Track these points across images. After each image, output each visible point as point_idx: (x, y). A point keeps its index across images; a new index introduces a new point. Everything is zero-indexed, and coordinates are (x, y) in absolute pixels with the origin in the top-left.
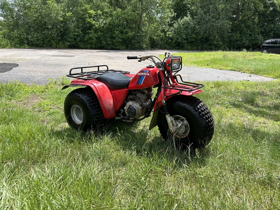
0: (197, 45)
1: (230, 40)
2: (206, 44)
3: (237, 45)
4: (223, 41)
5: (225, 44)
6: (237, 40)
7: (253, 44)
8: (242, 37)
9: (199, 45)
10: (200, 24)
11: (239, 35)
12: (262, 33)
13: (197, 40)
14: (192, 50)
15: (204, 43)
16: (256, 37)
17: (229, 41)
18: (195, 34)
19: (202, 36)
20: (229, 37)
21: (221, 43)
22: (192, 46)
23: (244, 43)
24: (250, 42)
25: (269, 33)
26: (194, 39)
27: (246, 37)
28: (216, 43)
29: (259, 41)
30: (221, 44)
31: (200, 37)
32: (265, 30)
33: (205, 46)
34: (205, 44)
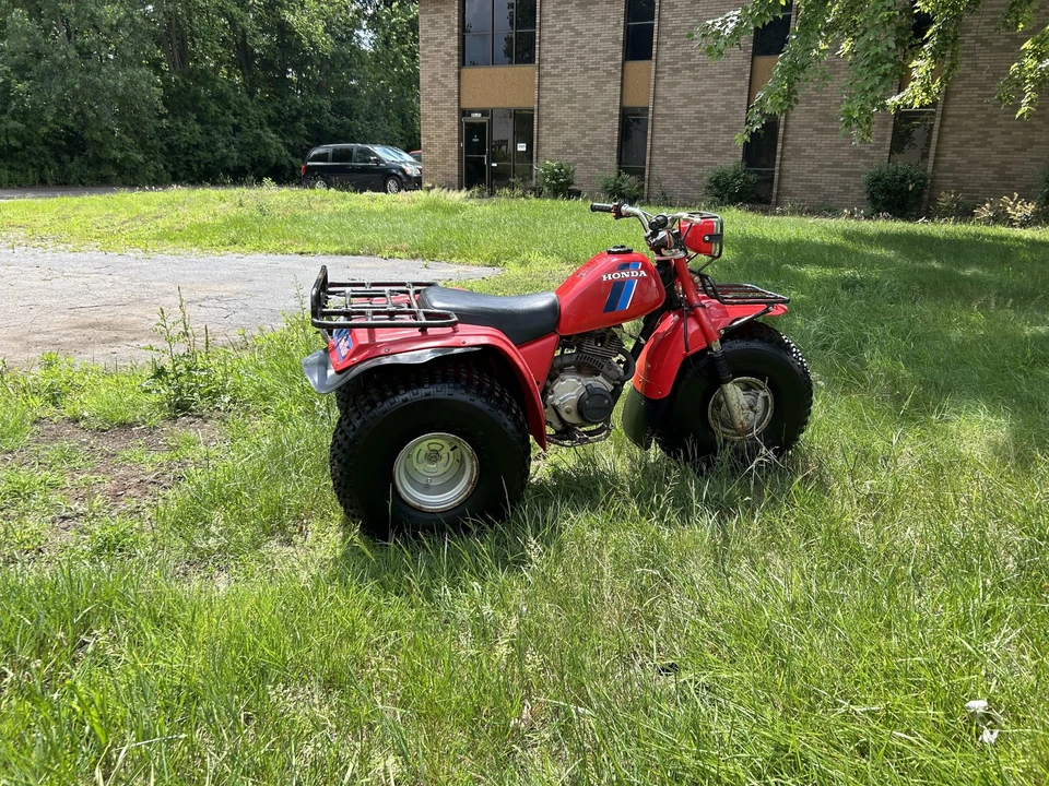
0: (35, 162)
1: (169, 146)
2: (76, 158)
3: (199, 163)
4: (143, 146)
5: (154, 159)
6: (197, 146)
7: (253, 159)
8: (208, 134)
9: (46, 163)
10: (28, 75)
11: (197, 127)
12: (273, 123)
13: (30, 143)
14: (20, 186)
15: (66, 157)
16: (259, 136)
17: (165, 148)
18: (14, 118)
19: (52, 125)
20: (163, 133)
21: (140, 158)
22: (11, 168)
23: (224, 159)
24: (241, 151)
25: (292, 123)
26: (18, 139)
27: (224, 134)
28: (119, 156)
29: (273, 151)
30: (142, 160)
31: (45, 130)
32: (279, 112)
33: (74, 165)
34: (72, 160)
